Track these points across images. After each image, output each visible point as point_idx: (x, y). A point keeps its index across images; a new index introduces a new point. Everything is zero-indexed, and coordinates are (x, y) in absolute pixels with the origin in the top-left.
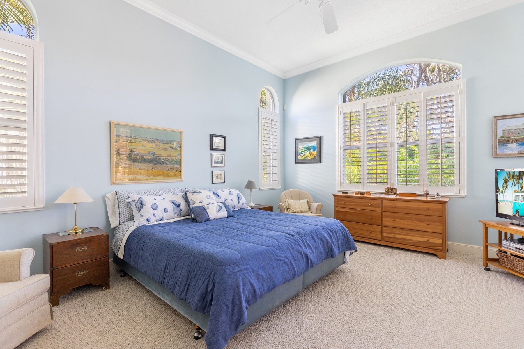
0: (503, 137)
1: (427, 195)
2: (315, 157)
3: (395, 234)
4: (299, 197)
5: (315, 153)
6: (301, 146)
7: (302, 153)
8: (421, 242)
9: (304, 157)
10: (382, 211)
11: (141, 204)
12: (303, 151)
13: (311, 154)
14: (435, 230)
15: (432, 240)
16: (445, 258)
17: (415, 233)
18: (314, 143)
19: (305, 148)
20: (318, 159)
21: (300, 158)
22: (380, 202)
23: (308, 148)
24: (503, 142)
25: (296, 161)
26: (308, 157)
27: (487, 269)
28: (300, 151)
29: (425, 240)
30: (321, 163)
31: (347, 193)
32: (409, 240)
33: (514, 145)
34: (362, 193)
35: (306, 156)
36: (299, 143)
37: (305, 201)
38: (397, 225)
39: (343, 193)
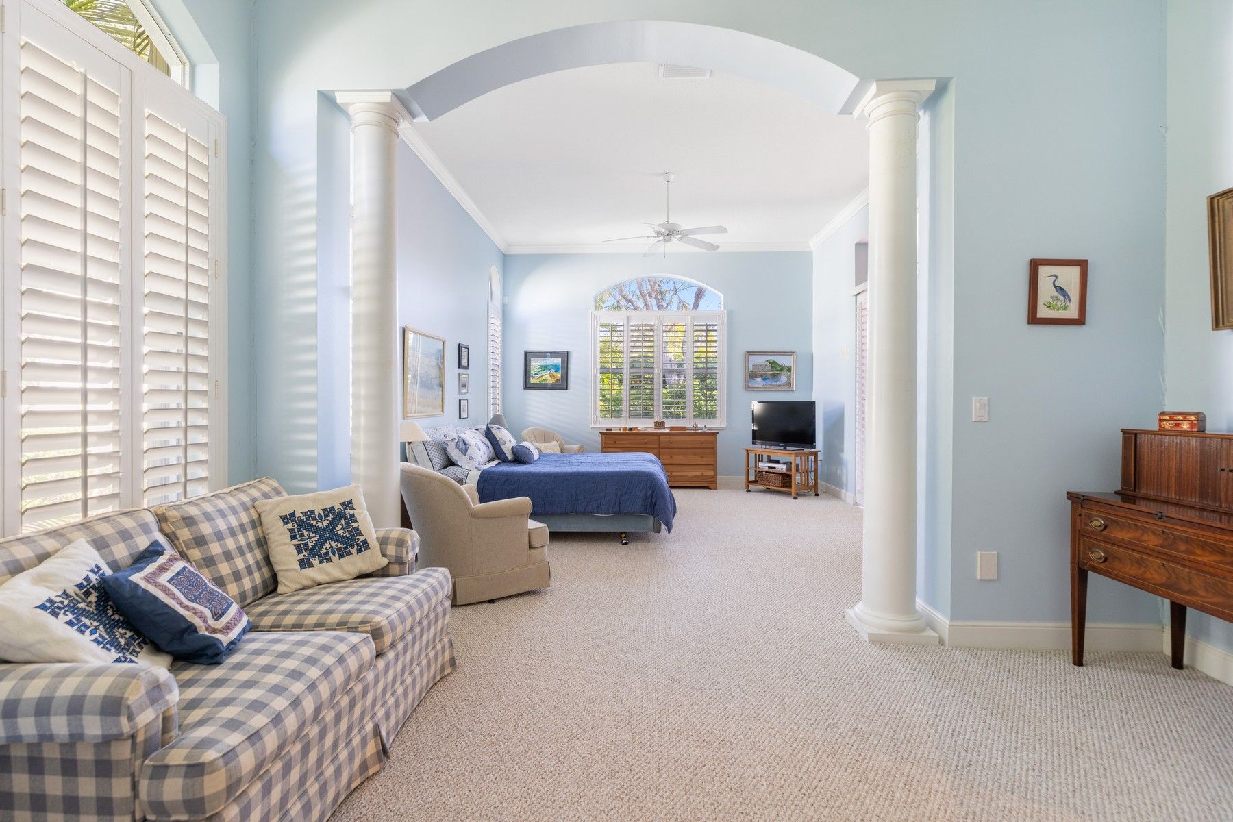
0: (752, 371)
1: (696, 428)
2: (558, 380)
3: (672, 471)
4: (546, 437)
5: (559, 375)
6: (535, 363)
7: (536, 374)
8: (696, 476)
9: (541, 379)
10: (659, 448)
11: (464, 443)
12: (539, 372)
13: (552, 376)
14: (708, 463)
15: (705, 473)
16: (716, 489)
17: (691, 467)
18: (558, 361)
19: (542, 366)
20: (562, 385)
21: (533, 381)
22: (656, 437)
23: (546, 368)
24: (753, 376)
25: (528, 386)
26: (547, 380)
27: (748, 491)
28: (533, 371)
29: (699, 473)
30: (567, 389)
31: (611, 430)
32: (685, 476)
33: (759, 380)
34: (631, 429)
35: (544, 378)
36: (532, 359)
37: (554, 443)
38: (673, 462)
39: (607, 430)
